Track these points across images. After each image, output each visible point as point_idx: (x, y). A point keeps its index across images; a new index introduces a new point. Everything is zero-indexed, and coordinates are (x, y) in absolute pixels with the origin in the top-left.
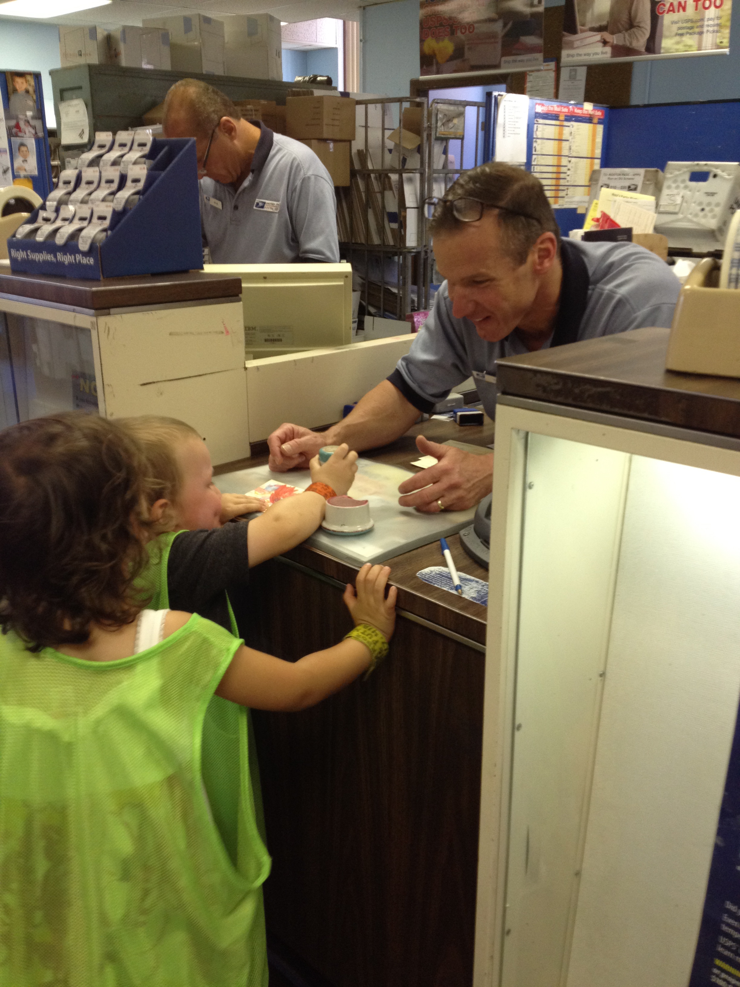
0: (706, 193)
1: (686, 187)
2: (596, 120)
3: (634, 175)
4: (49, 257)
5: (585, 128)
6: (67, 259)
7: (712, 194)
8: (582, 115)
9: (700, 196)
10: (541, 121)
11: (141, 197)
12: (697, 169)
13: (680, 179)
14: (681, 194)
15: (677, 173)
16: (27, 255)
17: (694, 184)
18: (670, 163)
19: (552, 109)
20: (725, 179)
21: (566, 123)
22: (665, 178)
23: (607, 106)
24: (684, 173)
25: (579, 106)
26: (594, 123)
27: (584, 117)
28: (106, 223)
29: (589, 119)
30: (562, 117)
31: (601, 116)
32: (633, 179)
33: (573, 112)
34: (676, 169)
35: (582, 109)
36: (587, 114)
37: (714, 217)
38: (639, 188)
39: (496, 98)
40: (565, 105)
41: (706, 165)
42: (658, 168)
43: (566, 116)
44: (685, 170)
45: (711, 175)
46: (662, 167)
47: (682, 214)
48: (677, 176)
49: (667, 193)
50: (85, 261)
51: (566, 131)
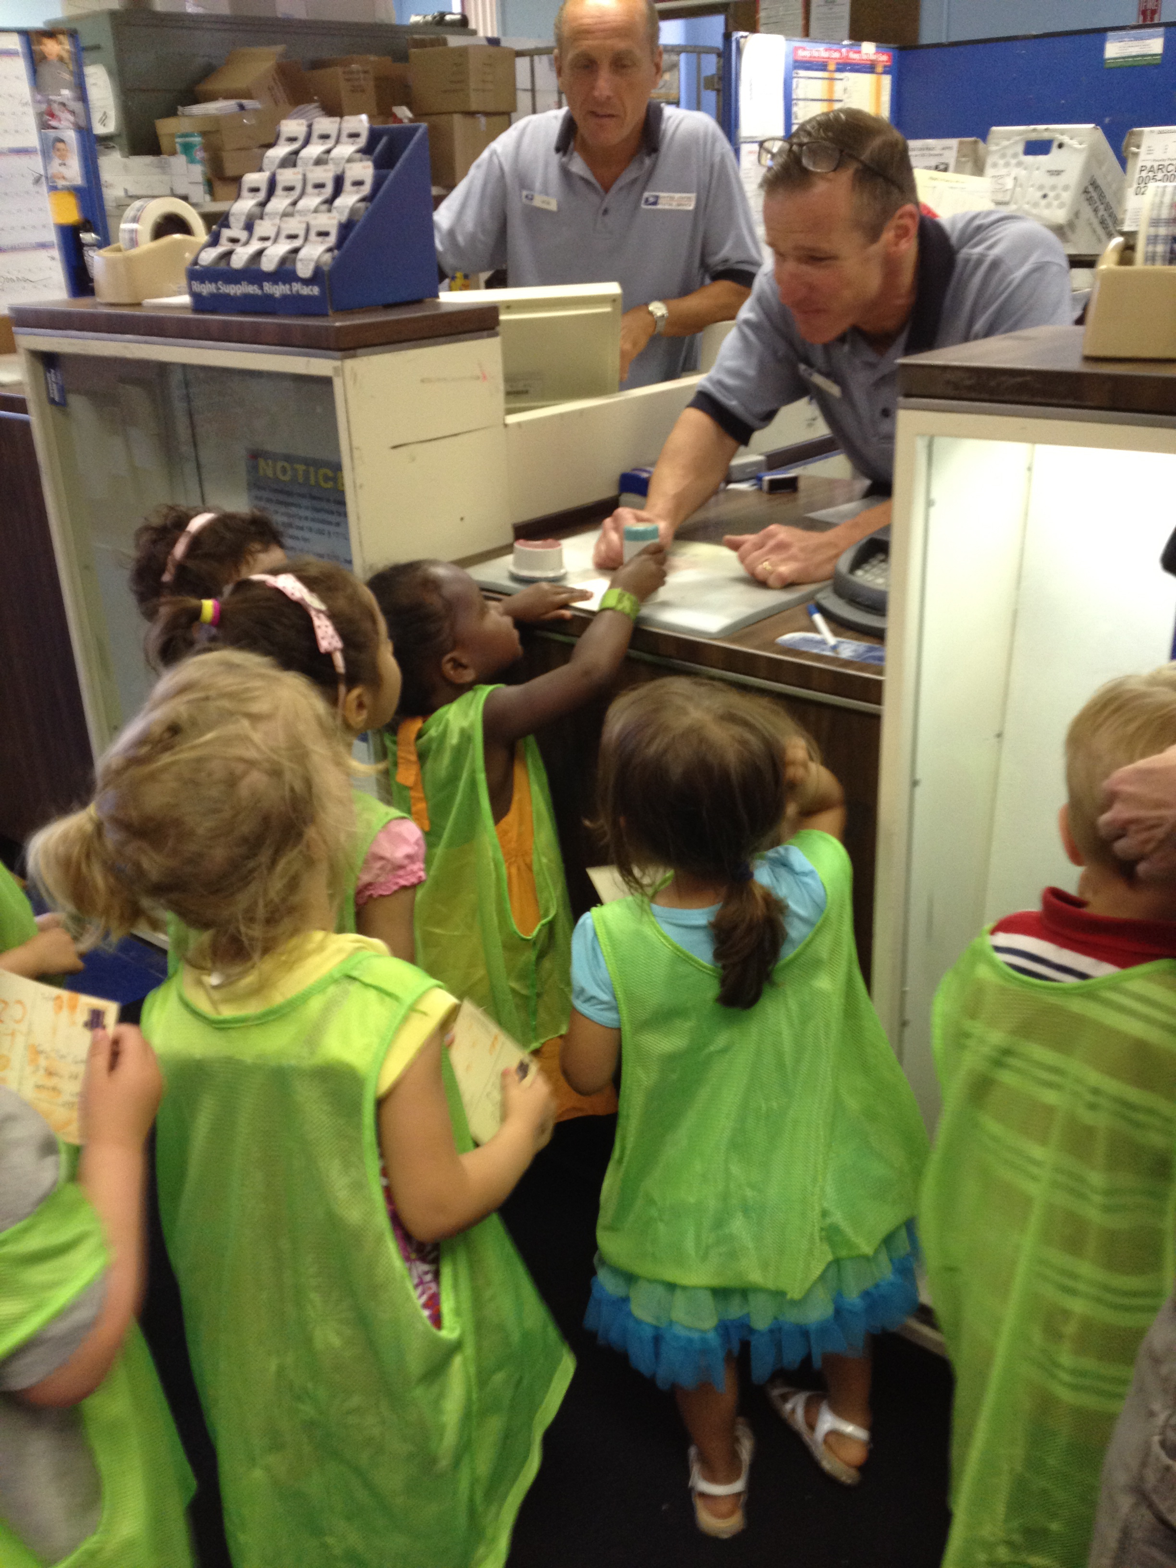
0: (1049, 171)
1: (1019, 164)
2: (880, 69)
3: (943, 149)
4: (252, 289)
5: (866, 79)
6: (278, 290)
7: (1058, 173)
8: (859, 62)
9: (1040, 177)
10: (802, 73)
11: (369, 204)
12: (1034, 136)
13: (1010, 152)
14: (1013, 176)
15: (1005, 143)
16: (219, 289)
17: (1030, 158)
18: (994, 128)
19: (816, 54)
20: (1076, 150)
21: (838, 75)
22: (988, 153)
23: (896, 46)
24: (1016, 143)
25: (855, 49)
26: (877, 73)
27: (862, 64)
28: (332, 240)
29: (869, 68)
30: (832, 67)
31: (887, 62)
32: (941, 155)
33: (847, 57)
34: (1004, 138)
35: (859, 52)
36: (867, 60)
37: (1062, 206)
38: (952, 167)
39: (738, 43)
40: (835, 47)
41: (1046, 130)
42: (978, 137)
43: (838, 64)
44: (1018, 138)
45: (1055, 144)
46: (984, 136)
47: (1015, 203)
48: (1005, 148)
49: (992, 175)
50: (306, 291)
51: (838, 86)
